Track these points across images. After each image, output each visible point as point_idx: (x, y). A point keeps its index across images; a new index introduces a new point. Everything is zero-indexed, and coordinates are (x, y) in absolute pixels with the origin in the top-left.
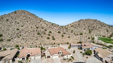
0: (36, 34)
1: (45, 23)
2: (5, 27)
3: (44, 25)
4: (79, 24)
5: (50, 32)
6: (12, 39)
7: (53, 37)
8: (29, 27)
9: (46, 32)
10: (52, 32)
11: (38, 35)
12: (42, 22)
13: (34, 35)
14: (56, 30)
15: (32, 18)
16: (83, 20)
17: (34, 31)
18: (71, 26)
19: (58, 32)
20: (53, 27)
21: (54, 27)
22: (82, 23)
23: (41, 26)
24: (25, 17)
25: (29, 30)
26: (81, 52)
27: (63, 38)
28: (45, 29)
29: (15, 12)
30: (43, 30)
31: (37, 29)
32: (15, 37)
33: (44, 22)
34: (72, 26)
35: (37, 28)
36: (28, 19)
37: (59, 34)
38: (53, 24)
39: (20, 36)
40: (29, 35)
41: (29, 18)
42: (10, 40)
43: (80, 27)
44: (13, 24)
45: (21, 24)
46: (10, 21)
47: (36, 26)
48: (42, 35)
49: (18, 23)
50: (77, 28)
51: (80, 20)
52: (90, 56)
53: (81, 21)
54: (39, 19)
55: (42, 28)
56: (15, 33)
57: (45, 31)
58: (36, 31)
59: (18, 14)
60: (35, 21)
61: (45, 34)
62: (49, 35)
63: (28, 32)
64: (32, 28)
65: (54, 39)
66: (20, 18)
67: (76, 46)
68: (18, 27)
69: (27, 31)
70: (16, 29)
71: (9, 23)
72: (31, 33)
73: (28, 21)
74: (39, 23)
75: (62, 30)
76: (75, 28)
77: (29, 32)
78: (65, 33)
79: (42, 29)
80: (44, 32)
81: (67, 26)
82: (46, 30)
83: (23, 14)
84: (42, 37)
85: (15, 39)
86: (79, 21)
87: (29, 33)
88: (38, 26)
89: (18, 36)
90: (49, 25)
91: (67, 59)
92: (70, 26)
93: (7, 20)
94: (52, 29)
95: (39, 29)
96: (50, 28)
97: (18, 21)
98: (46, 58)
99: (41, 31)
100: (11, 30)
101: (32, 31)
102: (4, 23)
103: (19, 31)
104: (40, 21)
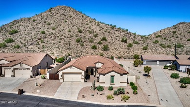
0: (74, 42)
1: (98, 25)
3: (95, 28)
4: (176, 32)
5: (104, 39)
6: (25, 46)
8: (66, 31)
9: (96, 38)
10: (109, 39)
11: (77, 43)
12: (93, 23)
14: (118, 36)
15: (76, 17)
16: (185, 23)
17: (71, 37)
18: (157, 37)
19: (121, 39)
20: (112, 32)
21: (116, 32)
22: (181, 30)
23: (89, 29)
24: (63, 16)
25: (62, 35)
27: (128, 49)
29: (50, 10)
30: (92, 35)
32: (32, 44)
34: (159, 36)
35: (81, 32)
36: (69, 18)
37: (123, 43)
39: (42, 43)
40: (60, 42)
41: (71, 16)
42: (19, 47)
43: (177, 37)
44: (40, 26)
45: (53, 25)
46: (37, 21)
47: (79, 29)
48: (85, 43)
49: (49, 25)
50: (169, 39)
51: (177, 25)
53: (181, 25)
54: (88, 19)
55: (90, 33)
56: (35, 38)
57: (93, 37)
59: (54, 12)
60: (81, 21)
61: (91, 41)
62: (100, 43)
63: (59, 38)
64: (70, 32)
66: (55, 16)
67: (158, 62)
68: (45, 30)
69: (59, 35)
70: (40, 33)
71: (35, 24)
72: (65, 39)
73: (66, 22)
74: (88, 25)
75: (133, 38)
76: (165, 39)
77: (63, 37)
79: (88, 34)
80: (90, 39)
82: (96, 36)
83: (61, 12)
84: (83, 46)
85: (30, 47)
86: (175, 27)
87: (61, 39)
88: (82, 29)
89: (38, 43)
92: (153, 36)
93: (34, 21)
94: (110, 35)
95: (82, 34)
96: (107, 33)
97: (49, 21)
98: (45, 78)
99: (87, 37)
100: (33, 34)
101: (69, 36)
102: (27, 24)
103: (43, 35)
104: (90, 22)
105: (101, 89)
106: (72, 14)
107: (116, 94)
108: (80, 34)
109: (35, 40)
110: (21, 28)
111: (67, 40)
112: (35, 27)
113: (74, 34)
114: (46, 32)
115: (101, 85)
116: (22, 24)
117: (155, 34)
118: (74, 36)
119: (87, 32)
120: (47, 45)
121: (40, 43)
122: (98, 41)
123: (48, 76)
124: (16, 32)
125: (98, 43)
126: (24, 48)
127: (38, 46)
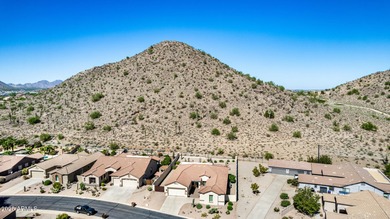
0: (187, 117)
1: (231, 82)
2: (117, 91)
3: (224, 88)
5: (236, 113)
6: (117, 125)
7: (235, 130)
8: (176, 94)
9: (223, 110)
10: (243, 111)
11: (192, 121)
12: (222, 76)
13: (178, 119)
14: (262, 105)
15: (193, 66)
17: (184, 107)
19: (264, 113)
20: (253, 94)
21: (259, 95)
23: (214, 91)
24: (171, 63)
25: (170, 104)
26: (284, 196)
27: (268, 136)
28: (222, 100)
29: (151, 50)
30: (216, 104)
31: (196, 100)
32: (126, 122)
33: (229, 78)
35: (199, 97)
36: (182, 68)
37: (266, 121)
38: (260, 82)
39: (141, 119)
40: (166, 118)
41: (184, 65)
42: (109, 129)
44: (135, 84)
45: (156, 84)
46: (130, 75)
47: (196, 90)
48: (202, 122)
49: (150, 82)
52: (306, 217)
54: (215, 67)
55: (215, 98)
56: (130, 110)
57: (219, 108)
58: (192, 106)
59: (156, 56)
60: (201, 73)
61: (214, 117)
62: (227, 122)
63: (165, 110)
64: (182, 97)
65: (231, 137)
66: (159, 65)
67: (288, 172)
68: (143, 94)
69: (164, 104)
70: (136, 99)
71: (127, 80)
72: (174, 111)
73: (176, 76)
74: (212, 80)
77: (171, 108)
78: (290, 120)
79: (212, 100)
80: (213, 112)
81: (328, 93)
82: (223, 106)
83: (169, 55)
84: (199, 126)
85: (123, 128)
87: (167, 112)
88: (201, 92)
89: (134, 120)
90: (242, 87)
91: (208, 207)
93: (126, 74)
94: (249, 102)
95: (201, 101)
96: (243, 98)
97: (150, 75)
98: (151, 190)
99: (208, 107)
100: (126, 101)
101: (180, 106)
102: (116, 81)
103: (142, 105)
104: (218, 74)
105: (200, 206)
106: (187, 61)
107: (210, 212)
108: (198, 101)
109: (130, 114)
110: (108, 88)
111: (177, 114)
112: (128, 87)
113: (188, 102)
114: (145, 98)
115: (201, 203)
116: (108, 79)
117: (348, 87)
118: (188, 106)
119: (210, 98)
120: (147, 124)
121: (137, 120)
122: (224, 117)
123: (153, 187)
124: (101, 97)
125: (224, 122)
126: (116, 129)
127: (135, 126)
